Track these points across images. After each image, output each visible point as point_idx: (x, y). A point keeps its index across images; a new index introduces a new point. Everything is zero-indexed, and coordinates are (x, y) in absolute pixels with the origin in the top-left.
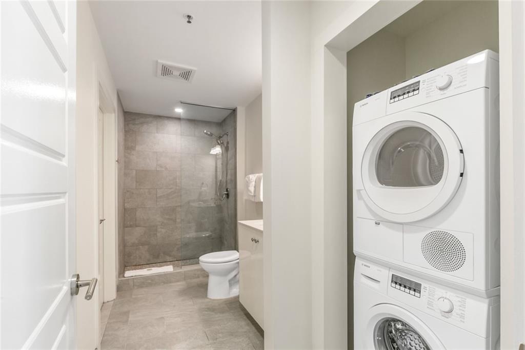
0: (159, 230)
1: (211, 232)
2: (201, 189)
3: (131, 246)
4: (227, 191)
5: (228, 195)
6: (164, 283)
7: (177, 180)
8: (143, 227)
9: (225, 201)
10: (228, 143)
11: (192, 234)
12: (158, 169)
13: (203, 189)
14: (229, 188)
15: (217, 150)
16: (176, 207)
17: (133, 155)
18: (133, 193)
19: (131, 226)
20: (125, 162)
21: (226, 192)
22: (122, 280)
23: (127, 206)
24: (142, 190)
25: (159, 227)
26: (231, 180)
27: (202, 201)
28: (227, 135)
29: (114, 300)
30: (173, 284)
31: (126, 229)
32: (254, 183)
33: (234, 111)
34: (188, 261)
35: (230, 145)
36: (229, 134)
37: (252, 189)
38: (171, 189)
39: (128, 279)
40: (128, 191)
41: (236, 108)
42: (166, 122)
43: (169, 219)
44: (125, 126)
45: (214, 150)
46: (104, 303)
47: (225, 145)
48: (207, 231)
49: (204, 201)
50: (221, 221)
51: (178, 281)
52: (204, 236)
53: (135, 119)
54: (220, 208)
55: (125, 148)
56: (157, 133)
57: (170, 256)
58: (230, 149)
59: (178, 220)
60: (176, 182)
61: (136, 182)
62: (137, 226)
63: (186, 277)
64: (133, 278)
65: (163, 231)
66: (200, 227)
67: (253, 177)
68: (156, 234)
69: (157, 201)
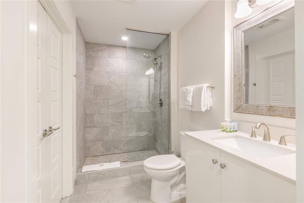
0: (110, 130)
1: (148, 132)
2: (139, 99)
3: (90, 142)
4: (161, 100)
5: (161, 104)
6: (113, 177)
7: (123, 93)
8: (99, 127)
9: (158, 109)
10: (161, 63)
11: (133, 134)
12: (109, 85)
13: (140, 99)
14: (162, 98)
15: (151, 71)
16: (123, 112)
17: (92, 74)
18: (92, 103)
19: (90, 127)
20: (86, 80)
21: (160, 102)
22: (79, 175)
23: (88, 112)
24: (98, 100)
25: (110, 128)
26: (165, 93)
27: (139, 108)
28: (161, 57)
29: (71, 195)
30: (120, 179)
31: (87, 129)
32: (192, 94)
33: (168, 36)
34: (131, 153)
35: (163, 65)
36: (163, 56)
37: (190, 99)
38: (119, 99)
39: (85, 174)
40: (88, 101)
41: (170, 33)
42: (115, 49)
43: (117, 122)
44: (86, 53)
45: (149, 72)
46: (62, 198)
47: (159, 65)
48: (145, 131)
49: (141, 108)
50: (156, 124)
51: (124, 175)
52: (142, 135)
53: (93, 48)
54: (154, 114)
55: (86, 69)
56: (109, 58)
57: (118, 149)
58: (163, 68)
59: (124, 123)
60: (123, 94)
61: (94, 94)
62: (94, 127)
63: (130, 172)
64: (89, 173)
65: (113, 130)
66: (139, 128)
67: (191, 89)
68: (108, 133)
69: (109, 109)
